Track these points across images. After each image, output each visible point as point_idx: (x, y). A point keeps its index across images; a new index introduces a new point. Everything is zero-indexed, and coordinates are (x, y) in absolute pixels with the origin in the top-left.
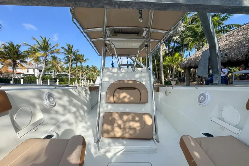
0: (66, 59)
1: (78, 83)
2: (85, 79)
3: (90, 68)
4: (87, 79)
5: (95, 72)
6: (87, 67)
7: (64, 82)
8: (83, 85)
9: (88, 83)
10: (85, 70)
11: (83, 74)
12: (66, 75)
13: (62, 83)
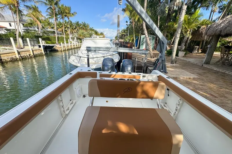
0: (49, 11)
1: (67, 43)
2: (75, 38)
3: (80, 25)
4: (78, 39)
5: (86, 30)
6: (77, 23)
7: (51, 41)
8: (72, 45)
9: (78, 43)
10: (76, 27)
11: (74, 32)
12: (54, 32)
13: (49, 42)
